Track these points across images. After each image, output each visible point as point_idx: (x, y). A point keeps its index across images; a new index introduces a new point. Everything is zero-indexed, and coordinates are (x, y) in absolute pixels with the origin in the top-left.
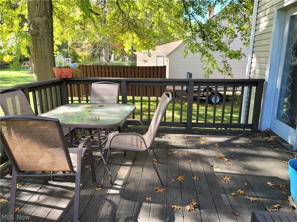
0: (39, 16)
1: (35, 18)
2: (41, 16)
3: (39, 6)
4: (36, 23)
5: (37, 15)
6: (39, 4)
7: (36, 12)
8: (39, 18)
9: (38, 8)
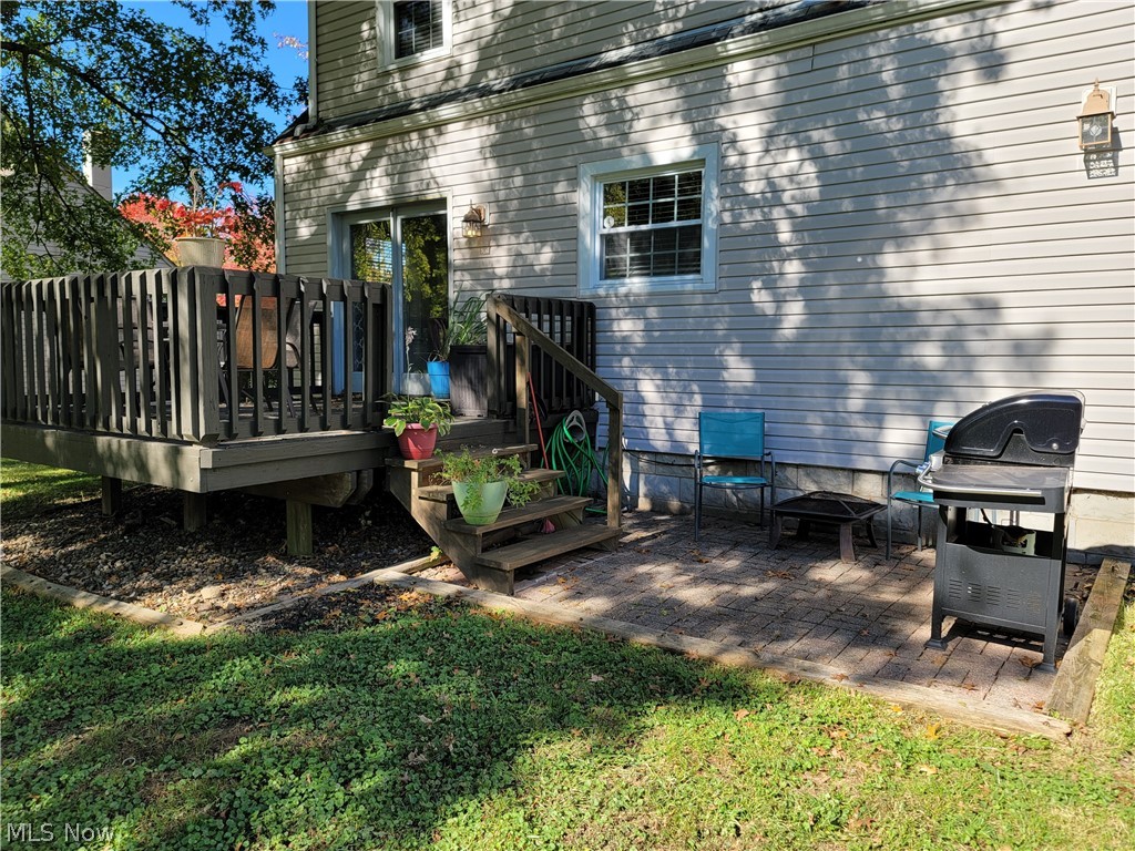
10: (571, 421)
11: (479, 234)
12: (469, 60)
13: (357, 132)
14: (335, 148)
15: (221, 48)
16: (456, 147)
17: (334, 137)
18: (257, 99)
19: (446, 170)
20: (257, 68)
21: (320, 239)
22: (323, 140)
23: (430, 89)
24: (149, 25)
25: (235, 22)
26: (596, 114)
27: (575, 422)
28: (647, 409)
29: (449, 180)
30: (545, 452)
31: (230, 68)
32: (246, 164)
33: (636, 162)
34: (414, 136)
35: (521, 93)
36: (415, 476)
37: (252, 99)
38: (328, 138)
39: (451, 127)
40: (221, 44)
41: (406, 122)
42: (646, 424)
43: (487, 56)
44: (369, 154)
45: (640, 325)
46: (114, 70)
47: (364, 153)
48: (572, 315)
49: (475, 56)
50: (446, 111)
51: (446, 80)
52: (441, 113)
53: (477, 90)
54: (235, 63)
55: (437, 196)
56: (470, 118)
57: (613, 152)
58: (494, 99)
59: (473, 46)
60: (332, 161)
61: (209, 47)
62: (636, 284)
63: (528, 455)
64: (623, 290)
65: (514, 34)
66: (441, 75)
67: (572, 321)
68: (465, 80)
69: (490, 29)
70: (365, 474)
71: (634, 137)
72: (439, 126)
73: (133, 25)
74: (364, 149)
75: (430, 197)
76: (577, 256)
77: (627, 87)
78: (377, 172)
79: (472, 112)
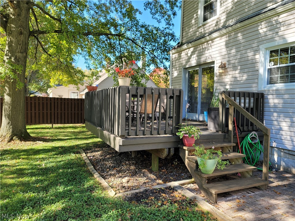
0: (20, 53)
1: (17, 54)
2: (22, 53)
3: (21, 45)
4: (17, 57)
5: (18, 52)
6: (21, 44)
7: (18, 50)
8: (20, 54)
9: (20, 47)
10: (252, 135)
11: (224, 71)
12: (223, 18)
13: (190, 45)
14: (184, 50)
15: (163, 28)
16: (217, 45)
17: (184, 47)
18: (170, 40)
19: (214, 53)
20: (171, 32)
21: (180, 76)
22: (181, 48)
23: (210, 30)
24: (146, 26)
25: (166, 21)
26: (266, 27)
27: (253, 136)
28: (283, 133)
29: (215, 56)
30: (240, 147)
31: (165, 33)
32: (167, 57)
33: (281, 42)
34: (205, 44)
35: (239, 25)
36: (187, 152)
37: (169, 40)
38: (183, 48)
39: (216, 40)
40: (163, 27)
41: (203, 40)
42: (283, 138)
43: (229, 15)
44: (193, 50)
45: (281, 101)
46: (138, 38)
47: (192, 51)
48: (254, 97)
49: (225, 17)
50: (215, 35)
51: (216, 26)
52: (213, 36)
53: (225, 27)
54: (166, 32)
55: (211, 61)
56: (222, 36)
57: (272, 39)
58: (230, 28)
59: (225, 14)
60: (183, 54)
61: (160, 29)
62: (280, 86)
63: (232, 147)
64: (274, 88)
65: (238, 7)
66: (214, 25)
67: (254, 99)
68: (222, 24)
69: (231, 7)
70: (171, 149)
71: (280, 33)
72: (212, 40)
73: (143, 26)
74: (192, 49)
75: (209, 61)
76: (258, 77)
77: (279, 16)
78: (195, 56)
79: (223, 34)
